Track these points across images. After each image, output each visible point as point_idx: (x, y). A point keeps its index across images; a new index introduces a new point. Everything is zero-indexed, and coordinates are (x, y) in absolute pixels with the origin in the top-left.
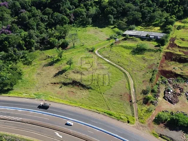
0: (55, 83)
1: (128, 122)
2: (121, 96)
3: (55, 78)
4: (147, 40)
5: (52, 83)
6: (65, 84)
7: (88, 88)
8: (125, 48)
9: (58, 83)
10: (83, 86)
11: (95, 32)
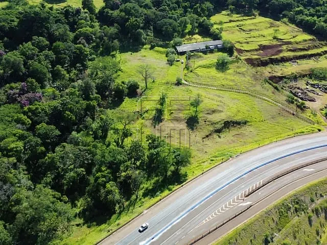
0: (207, 136)
1: (320, 130)
2: (281, 115)
3: (195, 131)
4: (210, 53)
5: (204, 138)
6: (219, 131)
7: (245, 123)
8: (205, 67)
9: (210, 135)
10: (238, 123)
11: (139, 60)
